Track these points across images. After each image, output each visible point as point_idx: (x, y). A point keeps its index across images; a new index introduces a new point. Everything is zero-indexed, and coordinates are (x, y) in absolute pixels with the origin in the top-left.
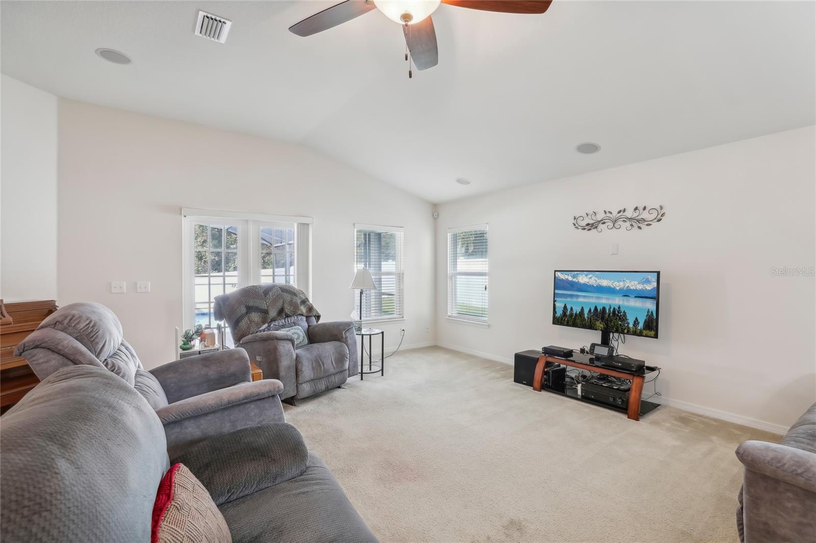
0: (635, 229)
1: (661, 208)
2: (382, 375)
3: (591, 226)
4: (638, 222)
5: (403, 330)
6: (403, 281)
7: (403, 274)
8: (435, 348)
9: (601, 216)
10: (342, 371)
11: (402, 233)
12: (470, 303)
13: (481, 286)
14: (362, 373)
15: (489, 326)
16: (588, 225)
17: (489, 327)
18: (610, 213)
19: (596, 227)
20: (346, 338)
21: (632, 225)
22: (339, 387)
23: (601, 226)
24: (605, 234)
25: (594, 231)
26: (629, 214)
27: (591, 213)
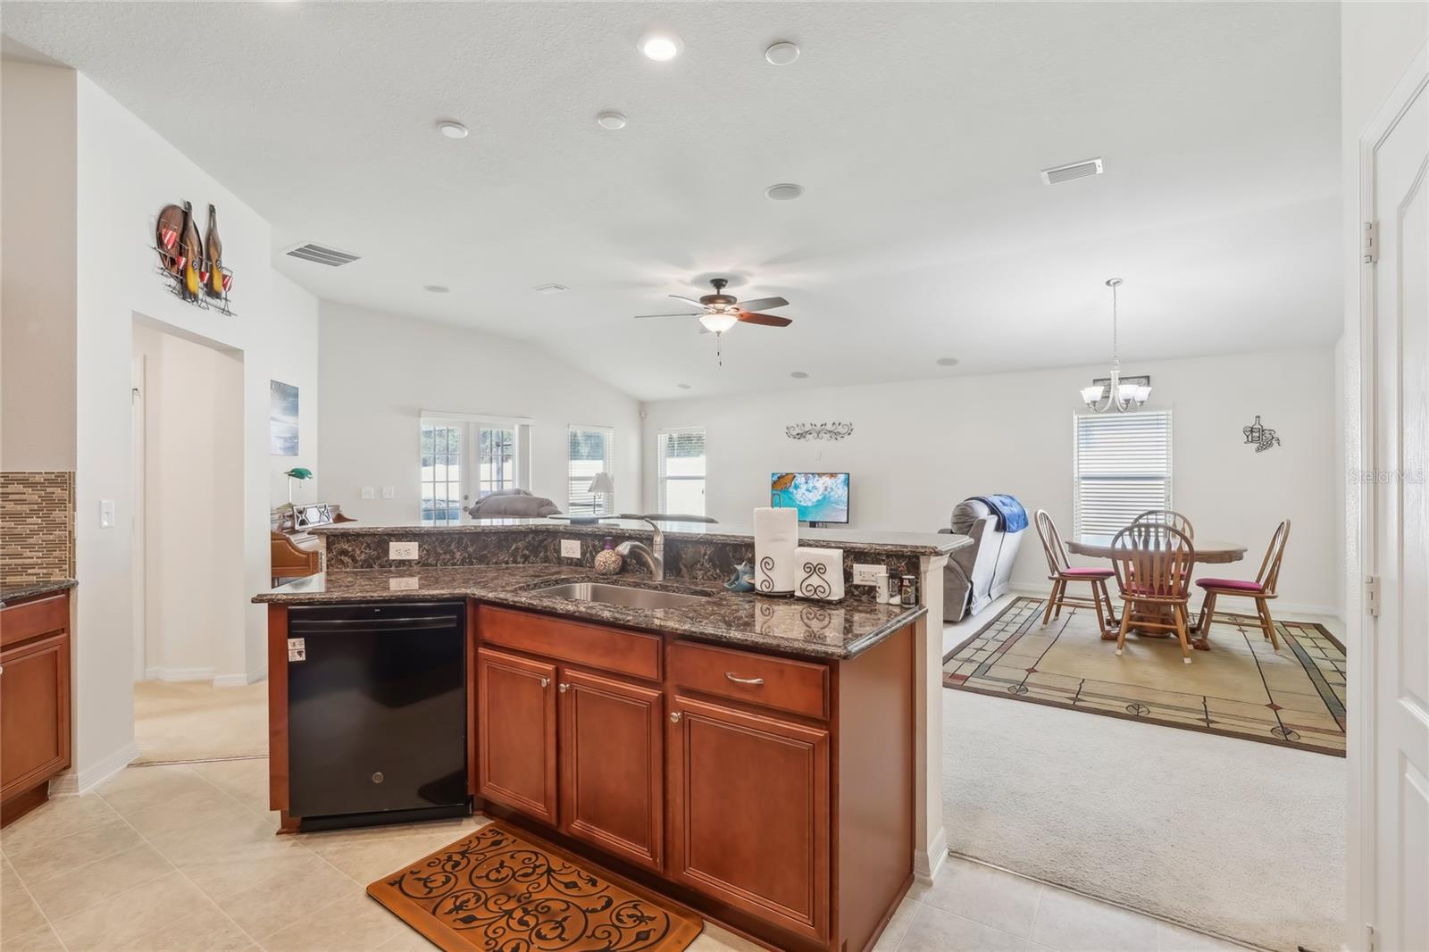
0: (833, 439)
1: (851, 424)
3: (801, 436)
4: (835, 434)
9: (808, 428)
16: (798, 434)
18: (815, 425)
19: (804, 437)
21: (831, 436)
23: (808, 436)
24: (811, 443)
25: (803, 440)
26: (829, 427)
27: (800, 424)
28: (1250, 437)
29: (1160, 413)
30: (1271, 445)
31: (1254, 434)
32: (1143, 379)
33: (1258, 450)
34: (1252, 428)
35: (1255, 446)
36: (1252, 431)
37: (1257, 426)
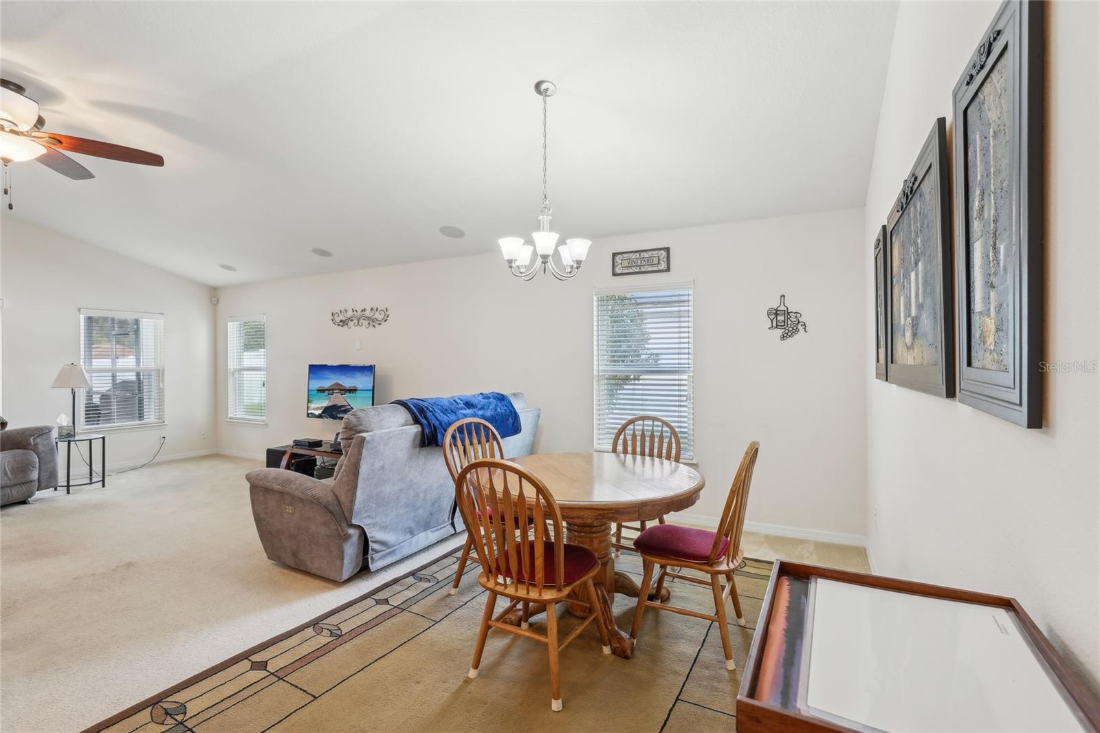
0: (371, 327)
1: (387, 310)
2: (104, 486)
3: (343, 323)
4: (372, 321)
5: (164, 437)
6: (163, 378)
7: (164, 370)
8: (216, 456)
9: (350, 314)
10: (26, 483)
11: (162, 321)
12: (253, 401)
13: (259, 382)
14: (68, 486)
15: (267, 425)
16: (341, 321)
17: (267, 427)
18: (356, 311)
19: (347, 324)
20: (36, 445)
21: (369, 324)
22: (24, 502)
23: (351, 324)
24: (353, 331)
25: (346, 327)
26: (368, 313)
27: (343, 310)
28: (774, 322)
29: (682, 293)
30: (797, 331)
31: (779, 318)
32: (662, 252)
33: (783, 337)
34: (777, 310)
35: (780, 332)
36: (776, 314)
37: (782, 308)
